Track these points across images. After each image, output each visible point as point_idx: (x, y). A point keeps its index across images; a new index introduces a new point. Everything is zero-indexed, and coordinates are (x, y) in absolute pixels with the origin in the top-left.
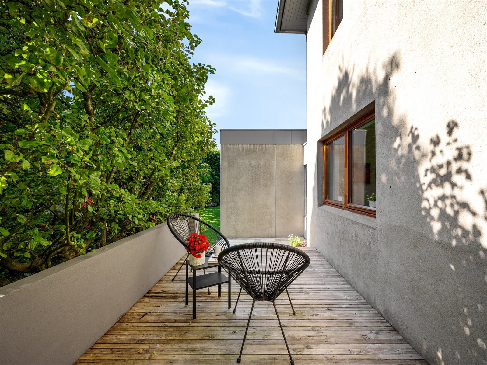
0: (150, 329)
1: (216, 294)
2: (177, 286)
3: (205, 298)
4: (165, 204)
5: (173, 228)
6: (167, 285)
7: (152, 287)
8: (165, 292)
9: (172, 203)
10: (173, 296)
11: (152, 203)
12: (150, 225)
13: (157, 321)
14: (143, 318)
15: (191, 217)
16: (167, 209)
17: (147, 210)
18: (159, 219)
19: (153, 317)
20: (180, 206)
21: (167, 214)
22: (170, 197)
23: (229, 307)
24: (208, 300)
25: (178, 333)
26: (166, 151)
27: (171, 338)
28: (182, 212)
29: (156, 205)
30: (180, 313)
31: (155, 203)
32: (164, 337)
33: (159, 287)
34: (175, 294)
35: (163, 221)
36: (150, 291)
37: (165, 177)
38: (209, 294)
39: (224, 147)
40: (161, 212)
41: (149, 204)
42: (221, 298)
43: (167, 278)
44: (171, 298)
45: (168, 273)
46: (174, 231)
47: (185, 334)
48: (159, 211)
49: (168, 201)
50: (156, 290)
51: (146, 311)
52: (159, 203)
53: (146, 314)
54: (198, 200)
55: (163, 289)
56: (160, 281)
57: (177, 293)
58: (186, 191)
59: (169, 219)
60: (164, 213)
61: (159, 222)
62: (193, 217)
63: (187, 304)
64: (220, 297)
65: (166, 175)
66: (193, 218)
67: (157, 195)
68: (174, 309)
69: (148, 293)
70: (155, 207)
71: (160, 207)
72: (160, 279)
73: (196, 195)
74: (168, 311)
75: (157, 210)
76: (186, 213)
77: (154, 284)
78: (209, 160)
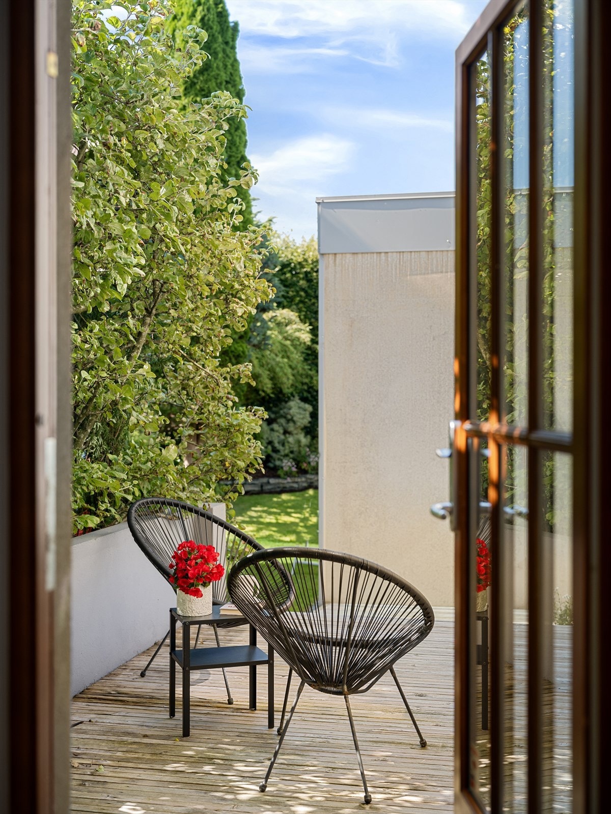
0: (92, 742)
1: (247, 703)
2: (153, 686)
3: (217, 709)
4: (123, 471)
5: (140, 535)
6: (129, 683)
7: (92, 684)
8: (123, 694)
9: (140, 469)
10: (142, 701)
11: (92, 468)
12: (89, 521)
13: (105, 733)
14: (75, 727)
15: (197, 512)
16: (127, 485)
17: (80, 484)
18: (107, 510)
19: (96, 728)
20: (164, 479)
21: (126, 496)
22: (137, 453)
23: (271, 725)
24: (223, 713)
25: (150, 751)
26: (122, 342)
27: (136, 756)
28: (168, 497)
29: (100, 473)
30: (155, 727)
31: (98, 469)
32: (119, 754)
33: (108, 684)
34: (147, 698)
35: (117, 516)
36: (86, 691)
37: (123, 406)
38: (230, 702)
39: (331, 262)
40: (112, 490)
41: (85, 471)
42: (256, 712)
43: (128, 670)
44: (135, 704)
45: (130, 660)
46: (143, 541)
47: (164, 753)
48: (108, 489)
49: (131, 464)
50: (101, 690)
51: (81, 719)
52: (108, 468)
53: (81, 723)
54: (222, 462)
55: (118, 689)
56: (110, 674)
57: (152, 698)
58: (187, 433)
59: (133, 511)
60: (119, 494)
61: (108, 522)
62: (203, 511)
63: (172, 714)
64: (255, 710)
65: (125, 399)
66: (203, 515)
67: (101, 446)
68: (142, 720)
69: (82, 693)
70: (99, 478)
71: (110, 480)
72: (110, 671)
73: (215, 446)
74: (129, 723)
75: (102, 485)
76: (179, 498)
77: (96, 679)
78: (298, 295)
